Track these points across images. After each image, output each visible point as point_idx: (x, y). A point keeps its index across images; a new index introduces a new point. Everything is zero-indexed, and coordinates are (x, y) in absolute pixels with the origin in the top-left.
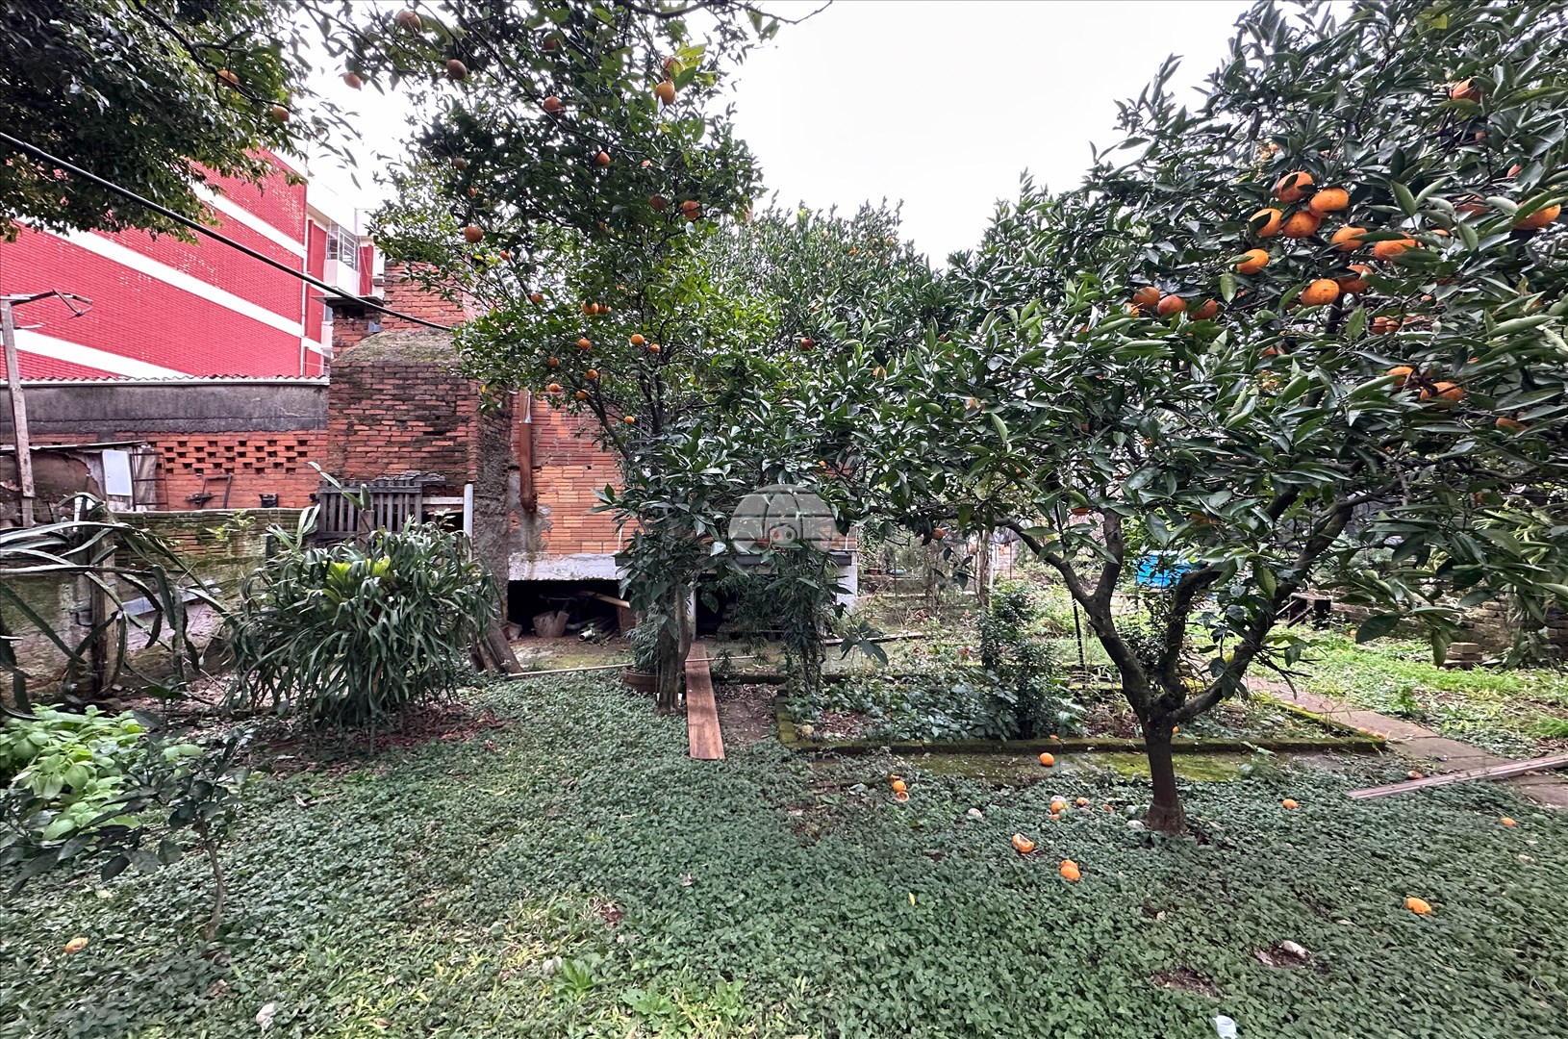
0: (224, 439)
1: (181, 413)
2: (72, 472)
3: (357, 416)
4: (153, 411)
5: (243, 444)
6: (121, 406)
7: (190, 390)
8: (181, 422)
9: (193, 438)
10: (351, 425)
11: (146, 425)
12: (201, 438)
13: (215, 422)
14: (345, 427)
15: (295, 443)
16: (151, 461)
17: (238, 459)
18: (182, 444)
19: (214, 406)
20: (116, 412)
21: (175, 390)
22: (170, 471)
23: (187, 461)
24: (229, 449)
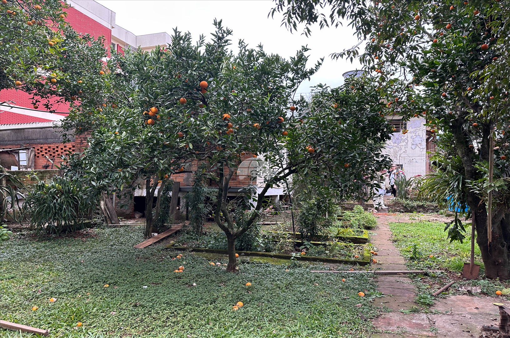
0: (53, 146)
1: (41, 138)
2: (11, 158)
3: (83, 138)
4: (34, 137)
5: (57, 147)
6: (26, 136)
7: (43, 129)
8: (41, 140)
9: (45, 146)
10: (82, 141)
11: (32, 141)
12: (46, 146)
13: (50, 140)
14: (80, 141)
15: (71, 147)
16: (33, 154)
17: (56, 153)
18: (41, 148)
19: (50, 134)
20: (25, 138)
21: (40, 130)
22: (38, 157)
23: (43, 153)
24: (54, 149)
